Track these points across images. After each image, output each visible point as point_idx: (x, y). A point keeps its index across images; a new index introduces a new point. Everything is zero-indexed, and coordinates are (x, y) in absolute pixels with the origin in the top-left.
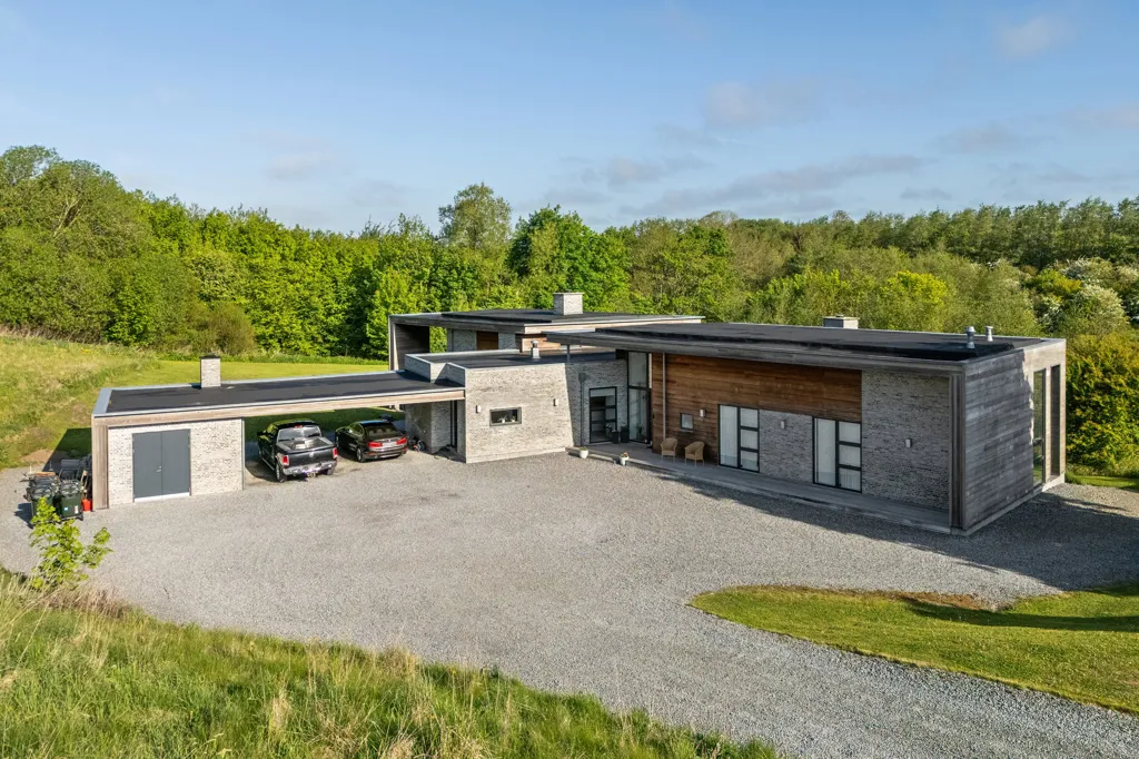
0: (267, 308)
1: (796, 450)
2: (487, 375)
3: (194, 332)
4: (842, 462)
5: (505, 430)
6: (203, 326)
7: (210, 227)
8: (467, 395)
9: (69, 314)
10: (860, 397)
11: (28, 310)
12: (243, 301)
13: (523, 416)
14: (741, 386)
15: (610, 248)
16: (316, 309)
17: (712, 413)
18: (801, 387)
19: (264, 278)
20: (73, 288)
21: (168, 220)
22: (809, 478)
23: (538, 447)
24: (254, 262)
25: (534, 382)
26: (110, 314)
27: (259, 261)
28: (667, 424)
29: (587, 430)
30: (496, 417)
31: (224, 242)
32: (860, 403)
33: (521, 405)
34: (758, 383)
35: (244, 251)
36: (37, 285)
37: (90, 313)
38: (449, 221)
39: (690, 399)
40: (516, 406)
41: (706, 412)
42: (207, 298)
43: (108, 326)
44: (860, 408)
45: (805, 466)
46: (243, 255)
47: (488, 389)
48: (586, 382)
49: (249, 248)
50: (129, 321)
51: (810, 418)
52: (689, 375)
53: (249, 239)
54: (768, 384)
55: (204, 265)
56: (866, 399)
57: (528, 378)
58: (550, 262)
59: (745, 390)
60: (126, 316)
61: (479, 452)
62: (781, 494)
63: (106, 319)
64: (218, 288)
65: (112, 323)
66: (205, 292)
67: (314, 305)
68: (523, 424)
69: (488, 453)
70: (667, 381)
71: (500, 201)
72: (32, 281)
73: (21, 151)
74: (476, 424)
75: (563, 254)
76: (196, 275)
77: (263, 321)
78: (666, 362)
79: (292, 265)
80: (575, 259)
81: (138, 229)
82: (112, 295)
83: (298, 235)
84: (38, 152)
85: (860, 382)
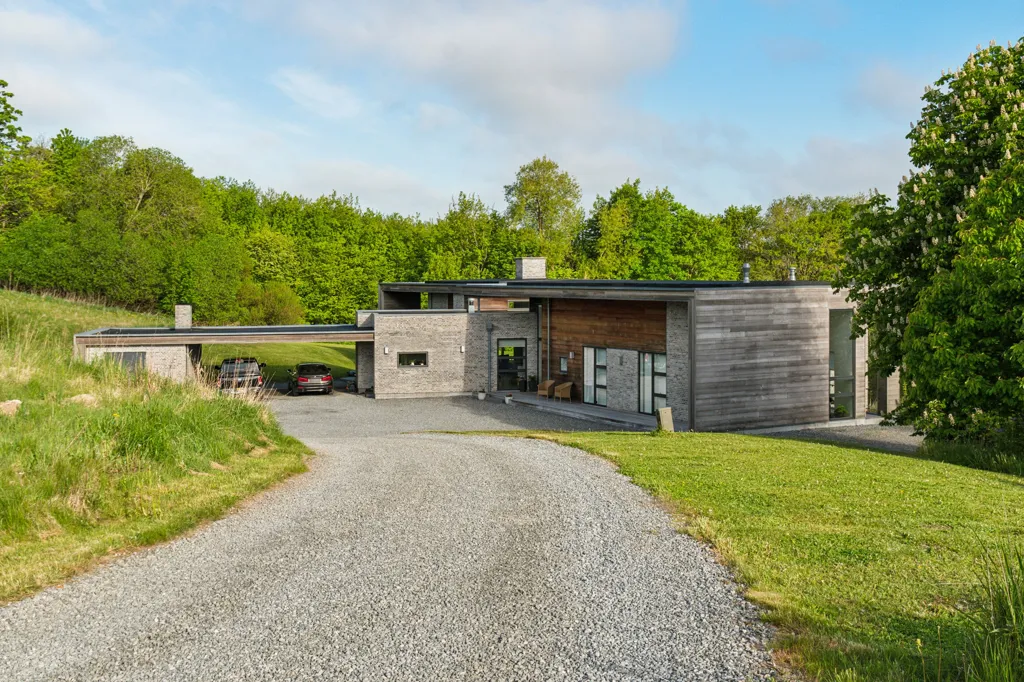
0: (324, 291)
1: (629, 384)
2: (395, 321)
3: (245, 310)
4: (656, 392)
5: (412, 371)
6: (253, 304)
7: (280, 211)
8: (376, 338)
9: (127, 285)
10: (664, 329)
11: (92, 280)
12: (299, 282)
13: (430, 360)
14: (595, 328)
15: (700, 228)
16: (373, 293)
17: (580, 356)
18: (632, 326)
19: (323, 261)
20: (131, 262)
21: (241, 205)
22: (635, 408)
23: (444, 390)
24: (317, 245)
25: (441, 329)
26: (163, 287)
27: (321, 245)
28: (551, 369)
29: (495, 377)
30: (405, 359)
31: (291, 226)
32: (665, 336)
33: (428, 350)
34: (606, 324)
35: (308, 235)
36: (100, 258)
37: (145, 285)
38: (514, 199)
39: (564, 343)
40: (424, 350)
41: (575, 354)
42: (261, 279)
43: (161, 298)
44: (665, 341)
45: (634, 398)
46: (308, 239)
47: (396, 333)
48: (495, 332)
49: (313, 232)
50: (177, 293)
51: (636, 353)
52: (565, 321)
53: (313, 222)
54: (612, 324)
55: (260, 246)
56: (669, 332)
57: (435, 325)
58: (620, 243)
59: (599, 332)
60: (173, 289)
61: (387, 390)
62: (598, 418)
63: (158, 291)
64: (273, 269)
65: (162, 297)
66: (260, 272)
67: (372, 290)
68: (429, 368)
69: (395, 391)
70: (552, 328)
71: (565, 176)
72: (96, 255)
73: (105, 140)
74: (385, 362)
75: (636, 234)
76: (252, 256)
77: (321, 304)
78: (551, 311)
79: (355, 249)
80: (652, 240)
81: (204, 213)
82: (164, 271)
83: (367, 219)
84: (118, 142)
85: (665, 316)
